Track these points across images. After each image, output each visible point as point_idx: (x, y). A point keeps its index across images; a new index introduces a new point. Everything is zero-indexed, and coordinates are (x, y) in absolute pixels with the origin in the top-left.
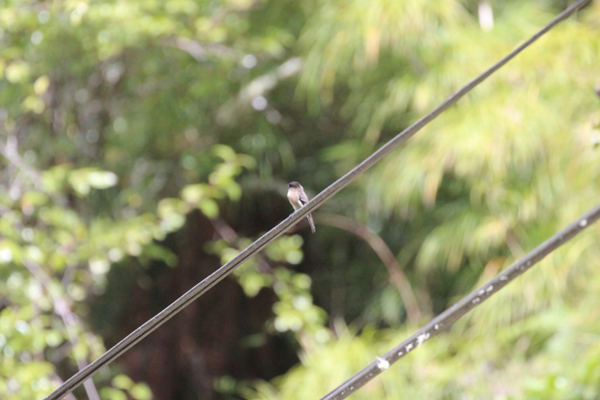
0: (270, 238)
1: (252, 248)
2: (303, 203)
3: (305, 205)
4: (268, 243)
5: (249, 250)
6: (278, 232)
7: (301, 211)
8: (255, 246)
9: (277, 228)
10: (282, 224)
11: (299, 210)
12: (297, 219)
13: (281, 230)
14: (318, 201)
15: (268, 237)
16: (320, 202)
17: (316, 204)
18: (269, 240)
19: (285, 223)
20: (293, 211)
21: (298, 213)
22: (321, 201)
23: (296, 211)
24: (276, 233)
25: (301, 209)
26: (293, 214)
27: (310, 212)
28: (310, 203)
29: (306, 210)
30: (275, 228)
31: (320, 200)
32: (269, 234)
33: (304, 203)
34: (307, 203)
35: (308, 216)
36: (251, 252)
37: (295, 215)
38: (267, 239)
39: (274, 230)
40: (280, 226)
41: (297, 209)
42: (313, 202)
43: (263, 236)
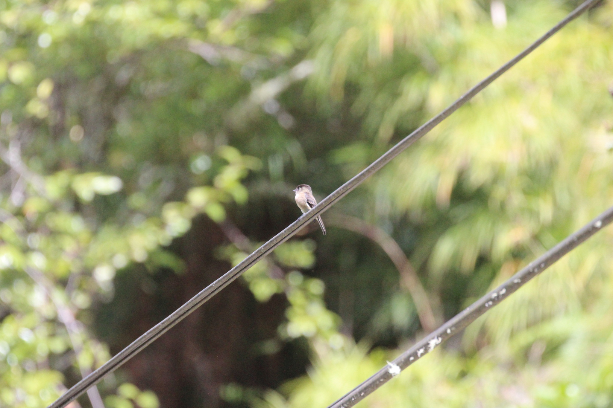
0: (278, 241)
1: (260, 252)
2: (311, 205)
3: (314, 208)
4: (276, 247)
5: (257, 254)
6: (286, 235)
7: (310, 213)
8: (263, 250)
9: (285, 231)
10: (291, 227)
11: (307, 213)
12: (306, 222)
13: (290, 233)
14: (328, 204)
15: (276, 241)
16: (329, 204)
17: (325, 207)
18: (277, 244)
19: (293, 226)
20: (301, 214)
21: (307, 215)
22: (331, 203)
23: (304, 214)
24: (284, 237)
25: (309, 211)
26: (301, 217)
27: (318, 214)
28: (319, 206)
29: (315, 213)
30: (283, 231)
31: (329, 203)
32: (277, 237)
33: (313, 207)
34: (316, 205)
35: (317, 219)
36: (259, 256)
37: (303, 218)
38: (275, 242)
39: (282, 233)
40: (288, 229)
41: (306, 213)
42: (322, 204)
43: (271, 240)
